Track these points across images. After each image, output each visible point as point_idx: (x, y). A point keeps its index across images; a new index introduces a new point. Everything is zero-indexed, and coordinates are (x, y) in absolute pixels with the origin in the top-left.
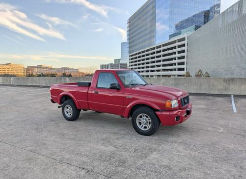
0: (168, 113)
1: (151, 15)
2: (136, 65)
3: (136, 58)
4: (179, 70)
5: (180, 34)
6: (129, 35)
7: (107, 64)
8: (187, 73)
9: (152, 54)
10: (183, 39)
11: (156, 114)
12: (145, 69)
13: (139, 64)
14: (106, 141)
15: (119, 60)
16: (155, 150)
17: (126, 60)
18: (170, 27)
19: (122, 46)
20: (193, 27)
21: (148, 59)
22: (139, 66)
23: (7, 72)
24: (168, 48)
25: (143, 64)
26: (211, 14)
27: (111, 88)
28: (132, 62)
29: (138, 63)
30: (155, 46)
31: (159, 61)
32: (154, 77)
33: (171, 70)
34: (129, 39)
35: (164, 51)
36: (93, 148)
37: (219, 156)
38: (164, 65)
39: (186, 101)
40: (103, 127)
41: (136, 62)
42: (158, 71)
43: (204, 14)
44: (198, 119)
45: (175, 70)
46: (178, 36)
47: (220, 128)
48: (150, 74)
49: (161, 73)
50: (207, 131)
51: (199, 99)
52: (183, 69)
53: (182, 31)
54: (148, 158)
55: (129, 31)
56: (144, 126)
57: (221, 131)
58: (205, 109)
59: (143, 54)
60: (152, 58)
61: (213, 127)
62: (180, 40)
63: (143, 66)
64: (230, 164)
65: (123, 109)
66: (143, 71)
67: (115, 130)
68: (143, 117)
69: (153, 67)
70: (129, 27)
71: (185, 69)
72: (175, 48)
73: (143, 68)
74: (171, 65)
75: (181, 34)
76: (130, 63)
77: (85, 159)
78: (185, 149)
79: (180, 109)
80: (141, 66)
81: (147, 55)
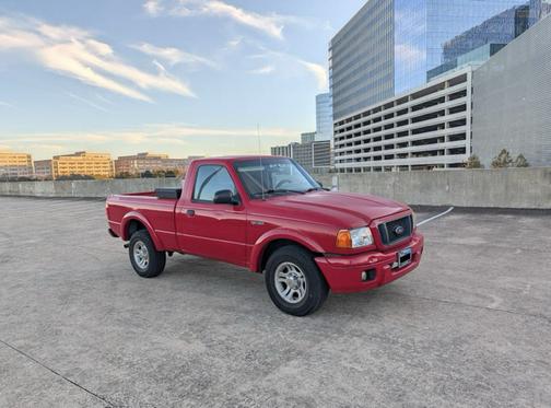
0: (345, 262)
1: (384, 26)
2: (350, 144)
3: (349, 128)
4: (453, 151)
5: (453, 66)
6: (332, 77)
7: (286, 145)
8: (473, 158)
9: (387, 117)
10: (463, 79)
11: (315, 262)
12: (372, 154)
13: (358, 143)
14: (195, 329)
15: (312, 135)
16: (300, 353)
17: (328, 135)
18: (430, 51)
19: (318, 103)
20: (487, 47)
21: (379, 129)
22: (358, 147)
23: (77, 171)
24: (425, 102)
25: (367, 141)
26: (532, 13)
27: (217, 202)
28: (342, 138)
29: (354, 139)
30: (393, 99)
31: (405, 134)
32: (394, 170)
33: (434, 153)
34: (333, 86)
35: (415, 108)
36: (156, 346)
37: (457, 376)
38: (415, 143)
39: (399, 230)
40: (208, 293)
41: (349, 137)
42: (404, 156)
43: (513, 16)
44: (450, 272)
45: (442, 152)
46: (450, 71)
47: (496, 298)
48: (383, 163)
49: (410, 161)
50: (458, 304)
51: (475, 222)
52: (462, 151)
53: (460, 59)
54: (269, 377)
55: (333, 68)
56: (293, 291)
57: (494, 305)
58: (481, 246)
59: (367, 118)
60: (387, 127)
61: (477, 295)
62: (452, 82)
63: (367, 145)
64: (478, 401)
65: (246, 251)
66: (366, 159)
67: (233, 300)
68: (290, 271)
69: (391, 147)
70: (332, 58)
71: (468, 150)
72: (442, 100)
73: (367, 150)
74: (433, 141)
75: (456, 66)
76: (336, 139)
77: (120, 374)
78: (377, 355)
79: (377, 250)
80: (363, 146)
81: (376, 120)
